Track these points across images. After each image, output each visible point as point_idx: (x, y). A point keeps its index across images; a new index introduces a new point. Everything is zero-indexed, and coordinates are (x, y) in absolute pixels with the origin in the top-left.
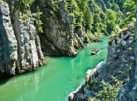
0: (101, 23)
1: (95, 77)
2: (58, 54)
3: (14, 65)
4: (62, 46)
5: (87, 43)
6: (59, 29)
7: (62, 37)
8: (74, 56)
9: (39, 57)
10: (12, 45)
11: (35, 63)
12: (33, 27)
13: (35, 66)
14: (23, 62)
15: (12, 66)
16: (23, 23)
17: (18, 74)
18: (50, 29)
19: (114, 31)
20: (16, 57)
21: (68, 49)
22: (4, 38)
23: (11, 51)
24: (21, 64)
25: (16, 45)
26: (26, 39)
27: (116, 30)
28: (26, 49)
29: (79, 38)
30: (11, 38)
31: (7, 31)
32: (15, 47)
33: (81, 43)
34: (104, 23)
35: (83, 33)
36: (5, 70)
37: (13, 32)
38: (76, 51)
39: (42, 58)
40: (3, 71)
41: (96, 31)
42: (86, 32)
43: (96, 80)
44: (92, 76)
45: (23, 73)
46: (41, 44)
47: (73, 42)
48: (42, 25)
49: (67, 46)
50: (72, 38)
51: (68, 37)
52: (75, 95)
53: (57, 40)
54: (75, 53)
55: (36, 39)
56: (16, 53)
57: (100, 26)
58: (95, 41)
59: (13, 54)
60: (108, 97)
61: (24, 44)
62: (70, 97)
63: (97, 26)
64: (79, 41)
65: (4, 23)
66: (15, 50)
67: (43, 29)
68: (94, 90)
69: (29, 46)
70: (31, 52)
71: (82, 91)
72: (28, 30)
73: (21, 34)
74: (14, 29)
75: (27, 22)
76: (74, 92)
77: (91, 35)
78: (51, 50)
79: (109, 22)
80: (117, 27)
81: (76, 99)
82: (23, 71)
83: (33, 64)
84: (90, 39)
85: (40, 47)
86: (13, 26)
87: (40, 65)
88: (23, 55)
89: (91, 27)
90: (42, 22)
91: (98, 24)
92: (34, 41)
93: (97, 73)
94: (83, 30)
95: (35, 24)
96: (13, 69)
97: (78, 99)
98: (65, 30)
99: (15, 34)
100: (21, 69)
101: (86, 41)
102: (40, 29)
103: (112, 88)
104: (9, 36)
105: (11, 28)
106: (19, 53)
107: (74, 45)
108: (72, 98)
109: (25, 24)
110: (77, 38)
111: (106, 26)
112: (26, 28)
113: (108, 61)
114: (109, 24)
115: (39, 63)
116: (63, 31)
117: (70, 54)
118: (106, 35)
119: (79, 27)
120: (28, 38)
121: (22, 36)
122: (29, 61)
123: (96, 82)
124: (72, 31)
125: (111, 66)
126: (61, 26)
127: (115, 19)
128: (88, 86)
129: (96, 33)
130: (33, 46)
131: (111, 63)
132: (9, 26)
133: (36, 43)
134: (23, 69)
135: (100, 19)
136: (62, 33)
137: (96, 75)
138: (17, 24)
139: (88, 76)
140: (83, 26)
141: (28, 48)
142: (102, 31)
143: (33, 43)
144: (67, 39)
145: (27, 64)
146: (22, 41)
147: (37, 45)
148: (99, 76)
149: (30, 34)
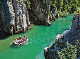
0: (68, 5)
1: (62, 40)
2: (39, 23)
3: (13, 28)
4: (42, 18)
5: (58, 17)
6: (41, 8)
7: (43, 13)
8: (49, 25)
9: (28, 25)
10: (12, 16)
11: (25, 28)
12: (25, 5)
13: (25, 29)
14: (17, 26)
15: (11, 29)
16: (19, 3)
17: (14, 33)
18: (35, 7)
19: (76, 11)
20: (14, 23)
21: (46, 21)
22: (7, 12)
23: (11, 19)
24: (16, 28)
25: (14, 16)
26: (20, 12)
27: (77, 11)
28: (20, 19)
29: (53, 14)
30: (12, 12)
31: (9, 7)
32: (14, 17)
33: (54, 18)
34: (70, 5)
35: (56, 11)
36: (7, 30)
37: (13, 8)
38: (50, 22)
39: (29, 25)
40: (6, 31)
41: (64, 10)
42: (58, 11)
43: (62, 41)
44: (60, 39)
45: (17, 33)
46: (29, 16)
47: (49, 16)
48: (30, 5)
49: (45, 19)
50: (48, 14)
51: (46, 13)
52: (48, 49)
53: (39, 14)
54: (50, 23)
55: (26, 13)
56: (14, 21)
57: (67, 7)
58: (63, 17)
59: (12, 21)
60: (69, 52)
61: (19, 15)
62: (45, 50)
63: (65, 7)
64: (52, 16)
65: (7, 2)
66: (13, 19)
67: (31, 7)
68: (61, 47)
69: (21, 17)
70: (23, 21)
71: (53, 47)
72: (22, 7)
73: (18, 9)
74: (13, 6)
75: (21, 2)
76: (48, 47)
77: (61, 12)
78: (35, 20)
79: (73, 5)
80: (78, 8)
81: (48, 51)
82: (17, 32)
83: (24, 28)
84: (60, 15)
85: (28, 18)
86: (13, 4)
87: (27, 29)
88: (18, 22)
89: (61, 8)
90: (31, 3)
91: (66, 6)
92: (25, 14)
93: (64, 37)
94: (56, 9)
95: (26, 4)
96: (12, 30)
97: (49, 51)
98: (45, 9)
99: (14, 9)
100: (17, 30)
101: (57, 17)
102: (29, 7)
103: (72, 47)
104: (10, 10)
105: (11, 6)
106: (16, 21)
107: (49, 18)
108: (46, 50)
109: (20, 4)
110: (51, 14)
111: (71, 7)
112: (20, 6)
113: (71, 30)
114: (73, 6)
115: (27, 28)
116: (43, 9)
117: (47, 24)
118: (70, 13)
119: (54, 7)
120: (21, 12)
121: (18, 10)
122: (21, 26)
123: (63, 42)
124: (49, 10)
125: (73, 34)
126: (42, 6)
127: (78, 3)
128: (57, 44)
129: (64, 12)
130: (24, 17)
131: (73, 32)
132: (11, 4)
133: (26, 15)
134: (17, 31)
135: (68, 3)
136: (42, 10)
137: (63, 38)
138: (15, 3)
139: (57, 39)
140: (56, 6)
141: (21, 18)
142: (68, 11)
143: (24, 15)
144: (45, 14)
145: (20, 28)
146: (18, 14)
147: (27, 17)
148: (64, 39)
149: (23, 10)
